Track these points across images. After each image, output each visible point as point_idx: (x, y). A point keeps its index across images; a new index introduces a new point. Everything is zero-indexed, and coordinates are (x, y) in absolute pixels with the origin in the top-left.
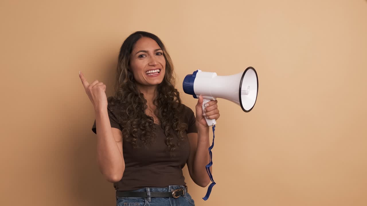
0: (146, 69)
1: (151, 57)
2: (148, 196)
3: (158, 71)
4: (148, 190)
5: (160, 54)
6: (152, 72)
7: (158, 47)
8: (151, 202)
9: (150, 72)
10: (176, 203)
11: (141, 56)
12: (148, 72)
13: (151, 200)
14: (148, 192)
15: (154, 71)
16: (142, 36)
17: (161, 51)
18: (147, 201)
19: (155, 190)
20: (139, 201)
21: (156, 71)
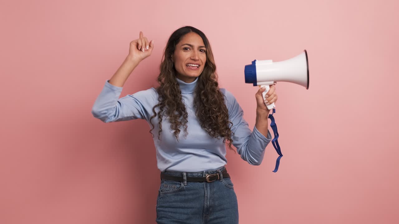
0: (187, 62)
1: (194, 52)
2: (184, 180)
3: (198, 66)
4: (184, 175)
5: (203, 51)
6: (191, 65)
7: (203, 45)
8: (186, 185)
9: (190, 65)
10: (210, 187)
11: (186, 49)
12: (188, 65)
13: (187, 184)
14: (184, 176)
15: (193, 65)
16: (191, 31)
17: (204, 49)
18: (183, 185)
19: (191, 175)
20: (176, 184)
21: (195, 65)
